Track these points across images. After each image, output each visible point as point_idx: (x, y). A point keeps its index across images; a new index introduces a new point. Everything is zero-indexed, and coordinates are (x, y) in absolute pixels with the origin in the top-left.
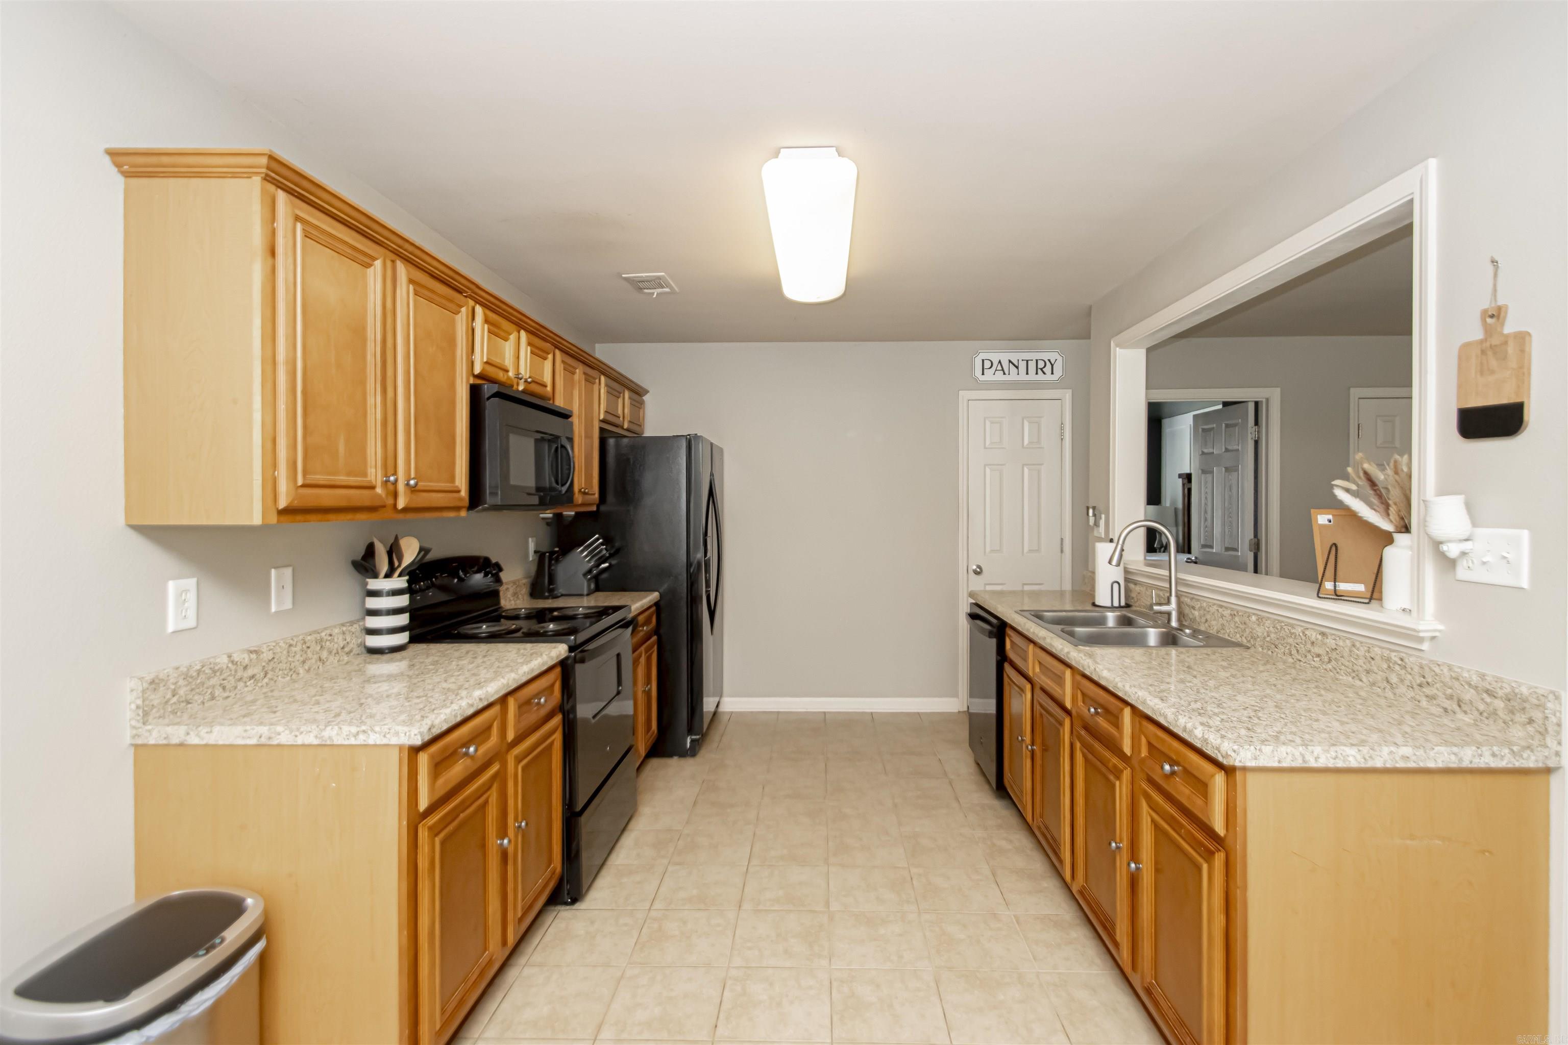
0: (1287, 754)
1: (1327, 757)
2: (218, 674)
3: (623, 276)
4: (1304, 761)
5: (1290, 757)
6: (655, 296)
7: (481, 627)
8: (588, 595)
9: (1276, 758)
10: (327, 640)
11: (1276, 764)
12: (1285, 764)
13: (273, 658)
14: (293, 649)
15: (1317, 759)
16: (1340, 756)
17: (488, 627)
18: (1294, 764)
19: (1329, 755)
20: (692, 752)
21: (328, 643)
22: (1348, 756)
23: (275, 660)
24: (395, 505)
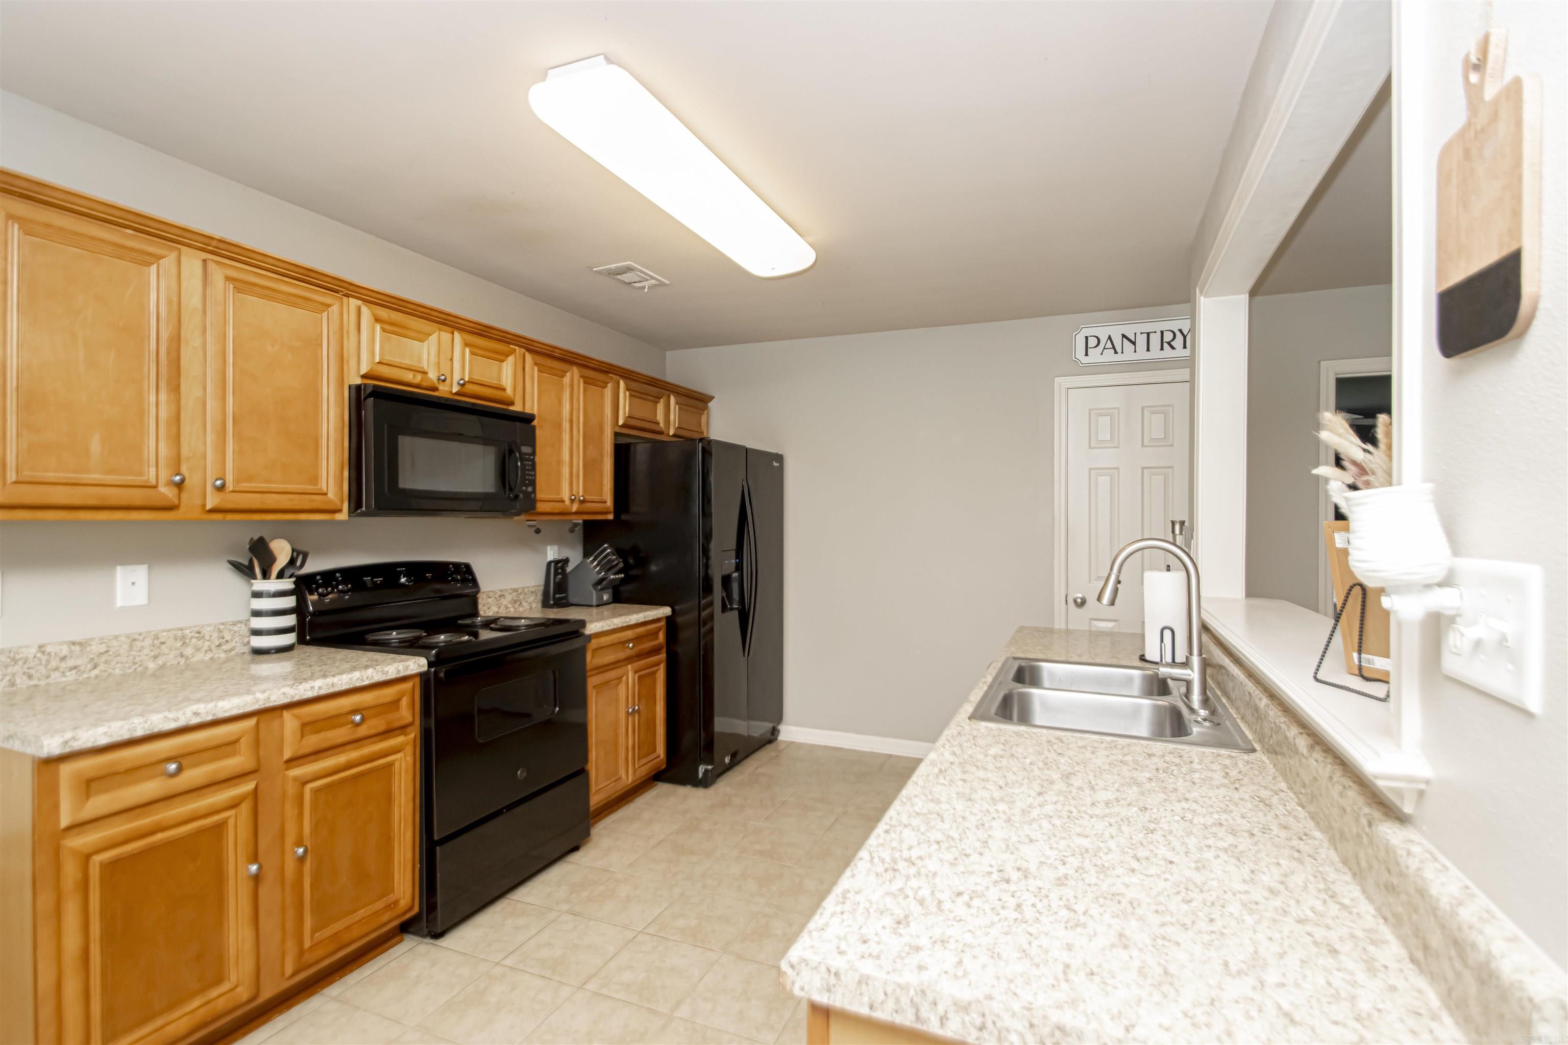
0: (886, 994)
1: (963, 1022)
2: (21, 663)
3: (594, 269)
4: (918, 1018)
5: (890, 1004)
6: (646, 290)
7: (391, 634)
8: (598, 606)
9: (866, 999)
10: (192, 638)
11: (864, 1011)
12: (882, 1015)
13: (107, 651)
14: (139, 644)
15: (943, 1020)
16: (989, 1025)
17: (398, 634)
18: (898, 1020)
19: (967, 1019)
20: (706, 782)
21: (194, 640)
22: (1008, 1031)
23: (111, 653)
24: (204, 506)
